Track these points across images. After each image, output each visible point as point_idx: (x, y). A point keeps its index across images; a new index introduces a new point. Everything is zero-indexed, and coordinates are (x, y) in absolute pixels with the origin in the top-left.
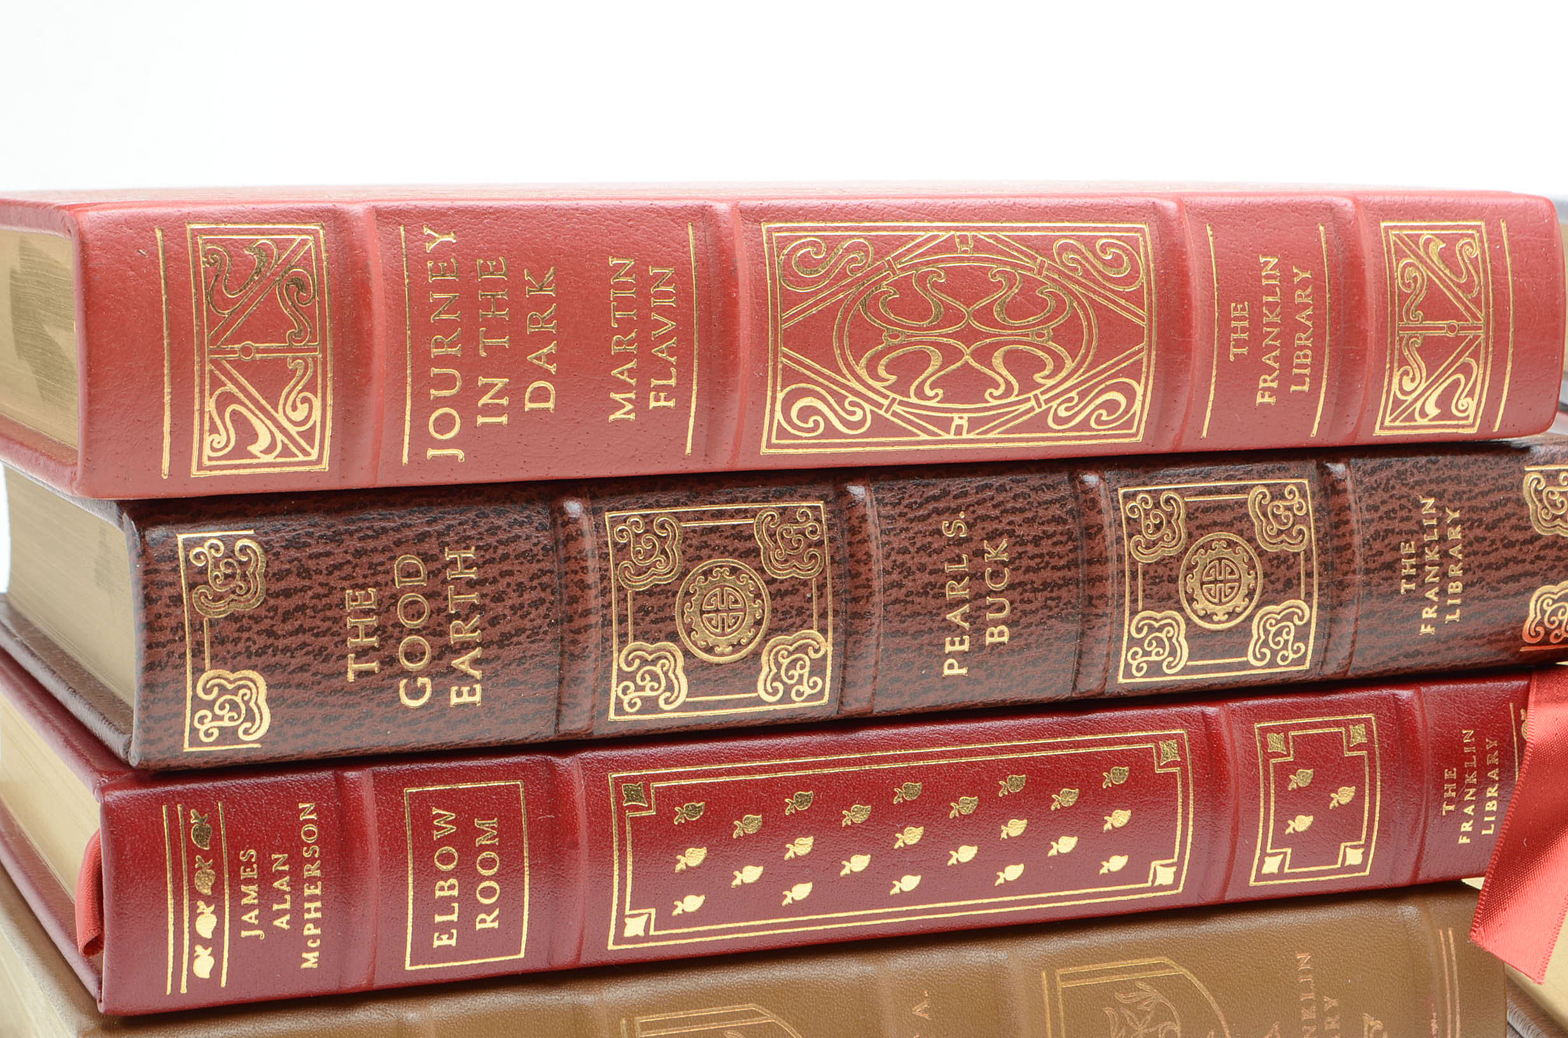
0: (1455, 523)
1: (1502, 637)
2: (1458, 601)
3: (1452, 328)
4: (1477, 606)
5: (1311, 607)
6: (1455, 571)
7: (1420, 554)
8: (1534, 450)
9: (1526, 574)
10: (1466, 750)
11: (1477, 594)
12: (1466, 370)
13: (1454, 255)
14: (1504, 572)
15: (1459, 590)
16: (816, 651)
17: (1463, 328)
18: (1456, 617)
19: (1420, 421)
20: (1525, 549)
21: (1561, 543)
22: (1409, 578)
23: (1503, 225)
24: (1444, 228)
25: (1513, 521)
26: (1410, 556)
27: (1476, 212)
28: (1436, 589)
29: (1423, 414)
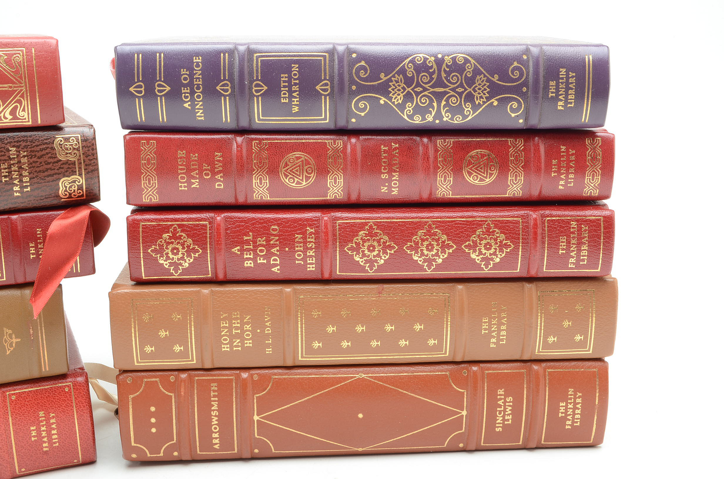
0: (24, 156)
1: (50, 196)
2: (28, 184)
3: (11, 87)
4: (36, 186)
6: (25, 173)
7: (9, 167)
9: (56, 174)
10: (38, 236)
11: (36, 181)
12: (20, 102)
13: (11, 61)
14: (46, 173)
15: (28, 180)
17: (15, 87)
18: (29, 189)
19: (5, 121)
20: (55, 165)
21: (69, 162)
22: (5, 177)
23: (33, 49)
24: (7, 51)
25: (50, 155)
26: (5, 169)
27: (23, 45)
28: (18, 180)
29: (6, 118)
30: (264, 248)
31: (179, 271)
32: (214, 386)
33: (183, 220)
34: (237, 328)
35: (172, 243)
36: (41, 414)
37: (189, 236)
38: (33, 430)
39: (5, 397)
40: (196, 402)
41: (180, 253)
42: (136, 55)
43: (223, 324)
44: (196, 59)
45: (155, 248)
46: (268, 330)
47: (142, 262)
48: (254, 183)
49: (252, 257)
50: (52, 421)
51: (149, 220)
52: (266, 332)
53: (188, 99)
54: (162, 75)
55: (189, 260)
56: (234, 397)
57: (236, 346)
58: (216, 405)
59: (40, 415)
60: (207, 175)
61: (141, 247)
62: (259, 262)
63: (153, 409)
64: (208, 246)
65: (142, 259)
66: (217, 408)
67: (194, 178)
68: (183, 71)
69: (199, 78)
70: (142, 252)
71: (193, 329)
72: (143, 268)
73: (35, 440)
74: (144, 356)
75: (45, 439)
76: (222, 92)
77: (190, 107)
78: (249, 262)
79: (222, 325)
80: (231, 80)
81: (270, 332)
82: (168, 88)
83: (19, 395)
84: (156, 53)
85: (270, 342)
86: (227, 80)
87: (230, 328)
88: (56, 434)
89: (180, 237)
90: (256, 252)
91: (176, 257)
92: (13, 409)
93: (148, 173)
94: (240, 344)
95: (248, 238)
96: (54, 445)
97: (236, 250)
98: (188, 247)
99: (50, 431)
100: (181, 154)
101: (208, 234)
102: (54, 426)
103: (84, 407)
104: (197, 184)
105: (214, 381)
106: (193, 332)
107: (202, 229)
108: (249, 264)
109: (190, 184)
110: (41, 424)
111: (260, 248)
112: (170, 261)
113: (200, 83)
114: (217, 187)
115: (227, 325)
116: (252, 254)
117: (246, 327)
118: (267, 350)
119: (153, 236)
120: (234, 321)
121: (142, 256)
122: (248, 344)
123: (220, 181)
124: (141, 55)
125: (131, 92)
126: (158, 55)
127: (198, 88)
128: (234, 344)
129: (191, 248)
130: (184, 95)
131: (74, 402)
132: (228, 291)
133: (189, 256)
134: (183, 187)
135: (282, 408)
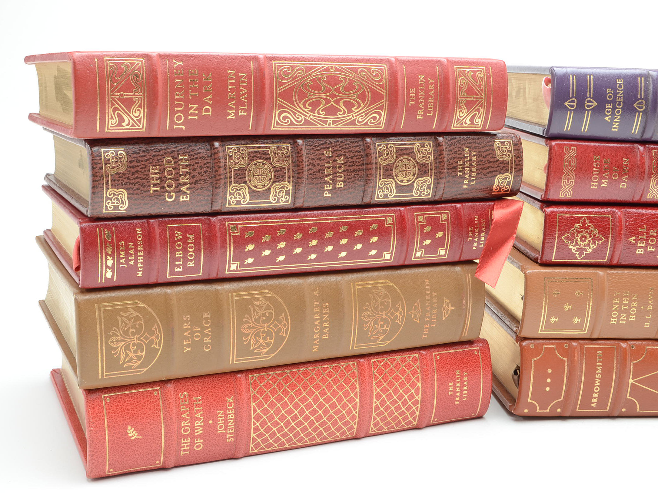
0: (474, 156)
1: (487, 190)
2: (474, 179)
3: (474, 98)
4: (480, 180)
5: (432, 179)
6: (474, 170)
7: (464, 164)
8: (498, 135)
9: (494, 171)
10: (476, 222)
11: (480, 176)
12: (479, 112)
13: (475, 76)
14: (488, 170)
15: (475, 175)
16: (287, 188)
17: (478, 98)
18: (474, 183)
19: (465, 125)
20: (494, 163)
21: (505, 162)
22: (460, 171)
23: (490, 68)
24: (473, 68)
25: (491, 155)
26: (461, 165)
27: (483, 64)
28: (468, 175)
29: (466, 123)
30: (654, 239)
31: (583, 256)
32: (599, 354)
33: (591, 213)
34: (625, 305)
35: (582, 232)
36: (458, 372)
37: (595, 226)
38: (451, 386)
39: (432, 357)
40: (584, 366)
41: (587, 240)
42: (571, 76)
43: (615, 300)
44: (619, 81)
45: (567, 235)
46: (650, 307)
47: (555, 246)
48: (651, 184)
49: (644, 245)
50: (465, 379)
51: (564, 212)
52: (648, 309)
53: (610, 114)
54: (592, 93)
55: (593, 247)
56: (615, 363)
57: (623, 320)
58: (600, 370)
59: (457, 374)
60: (615, 176)
61: (557, 234)
62: (649, 250)
63: (550, 371)
64: (610, 235)
65: (556, 244)
66: (601, 372)
67: (605, 179)
68: (609, 90)
69: (621, 97)
70: (557, 238)
71: (591, 304)
72: (555, 252)
73: (451, 394)
74: (548, 325)
75: (458, 394)
76: (638, 108)
77: (609, 120)
78: (640, 250)
79: (614, 302)
80: (646, 99)
81: (651, 309)
82: (595, 104)
83: (442, 356)
84: (587, 75)
85: (650, 317)
86: (643, 99)
87: (620, 305)
88: (466, 390)
89: (588, 227)
90: (648, 241)
91: (583, 244)
92: (438, 367)
93: (569, 173)
94: (625, 318)
95: (643, 230)
96: (463, 399)
97: (632, 239)
98: (594, 235)
99: (463, 387)
100: (596, 158)
101: (611, 225)
102: (465, 383)
103: (489, 368)
104: (606, 183)
105: (599, 349)
106: (591, 307)
107: (606, 221)
108: (640, 251)
109: (600, 183)
110: (457, 381)
111: (651, 239)
112: (578, 247)
113: (622, 100)
114: (621, 187)
115: (618, 302)
116: (644, 243)
117: (633, 304)
118: (646, 324)
119: (567, 226)
120: (624, 299)
121: (556, 242)
122: (632, 318)
123: (624, 182)
124: (575, 77)
125: (565, 105)
126: (588, 76)
127: (619, 105)
128: (621, 318)
129: (596, 236)
130: (607, 110)
131: (481, 363)
132: (619, 273)
133: (594, 243)
134: (594, 186)
135: (653, 373)
